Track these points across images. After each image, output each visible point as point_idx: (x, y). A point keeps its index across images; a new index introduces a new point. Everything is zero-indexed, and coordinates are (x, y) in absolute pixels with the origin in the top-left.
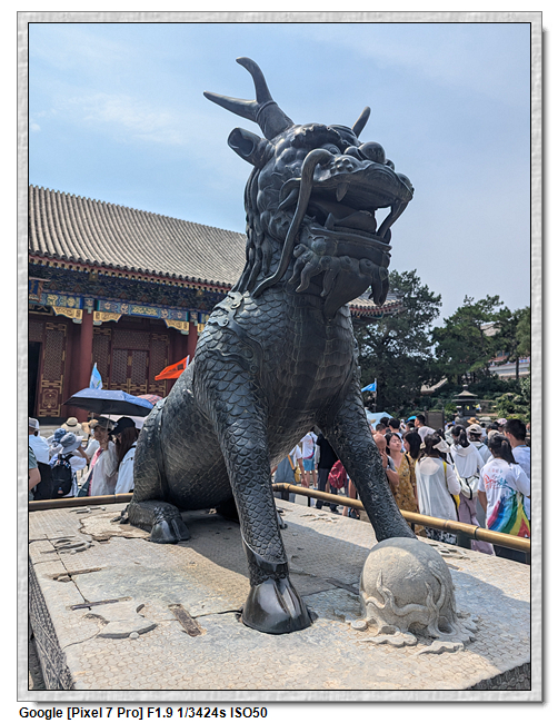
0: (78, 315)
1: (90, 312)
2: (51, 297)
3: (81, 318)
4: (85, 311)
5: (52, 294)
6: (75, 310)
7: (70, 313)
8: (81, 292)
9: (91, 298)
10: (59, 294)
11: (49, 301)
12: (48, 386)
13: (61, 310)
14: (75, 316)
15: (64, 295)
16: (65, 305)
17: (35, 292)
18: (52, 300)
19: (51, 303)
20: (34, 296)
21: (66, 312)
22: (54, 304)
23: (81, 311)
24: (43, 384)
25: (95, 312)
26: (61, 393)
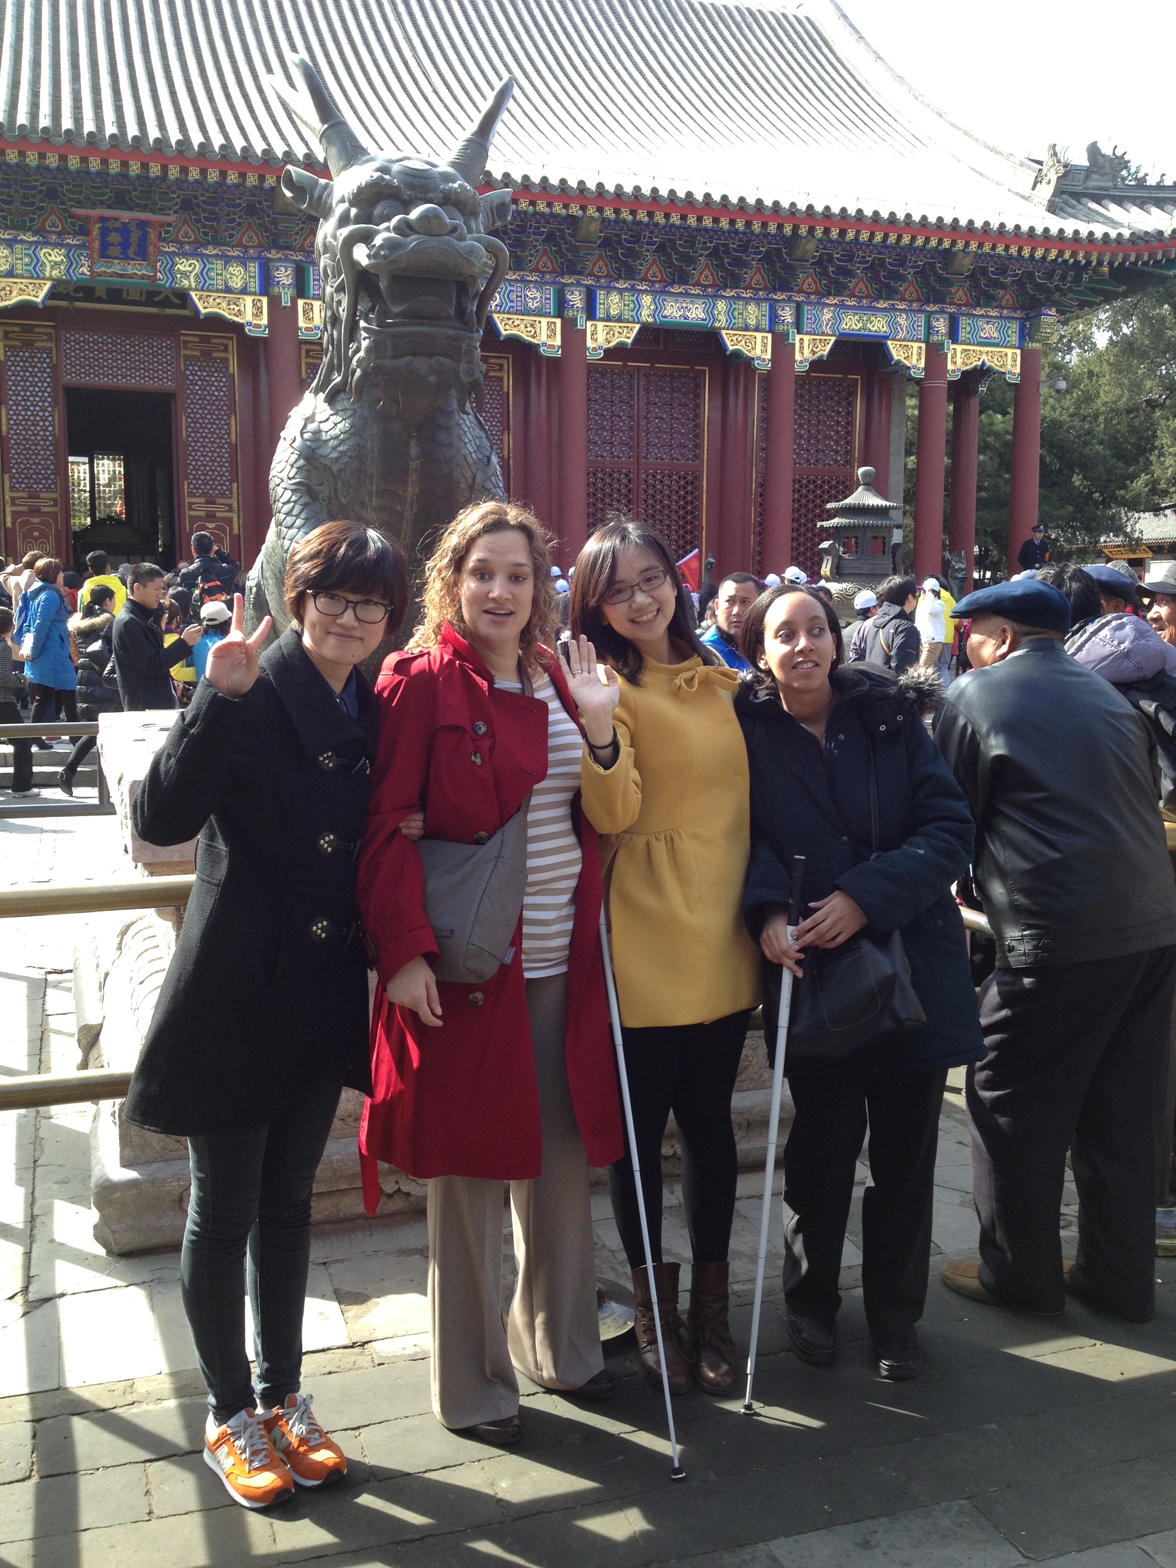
0: (257, 314)
1: (286, 302)
2: (183, 265)
3: (264, 321)
4: (274, 303)
5: (185, 255)
6: (249, 300)
7: (237, 308)
8: (260, 245)
9: (287, 259)
10: (202, 256)
11: (179, 276)
12: (203, 514)
13: (211, 300)
14: (248, 316)
15: (217, 256)
16: (220, 287)
17: (142, 255)
18: (185, 275)
19: (186, 282)
20: (140, 265)
21: (224, 305)
22: (193, 285)
23: (265, 300)
24: (191, 509)
25: (301, 302)
26: (236, 531)
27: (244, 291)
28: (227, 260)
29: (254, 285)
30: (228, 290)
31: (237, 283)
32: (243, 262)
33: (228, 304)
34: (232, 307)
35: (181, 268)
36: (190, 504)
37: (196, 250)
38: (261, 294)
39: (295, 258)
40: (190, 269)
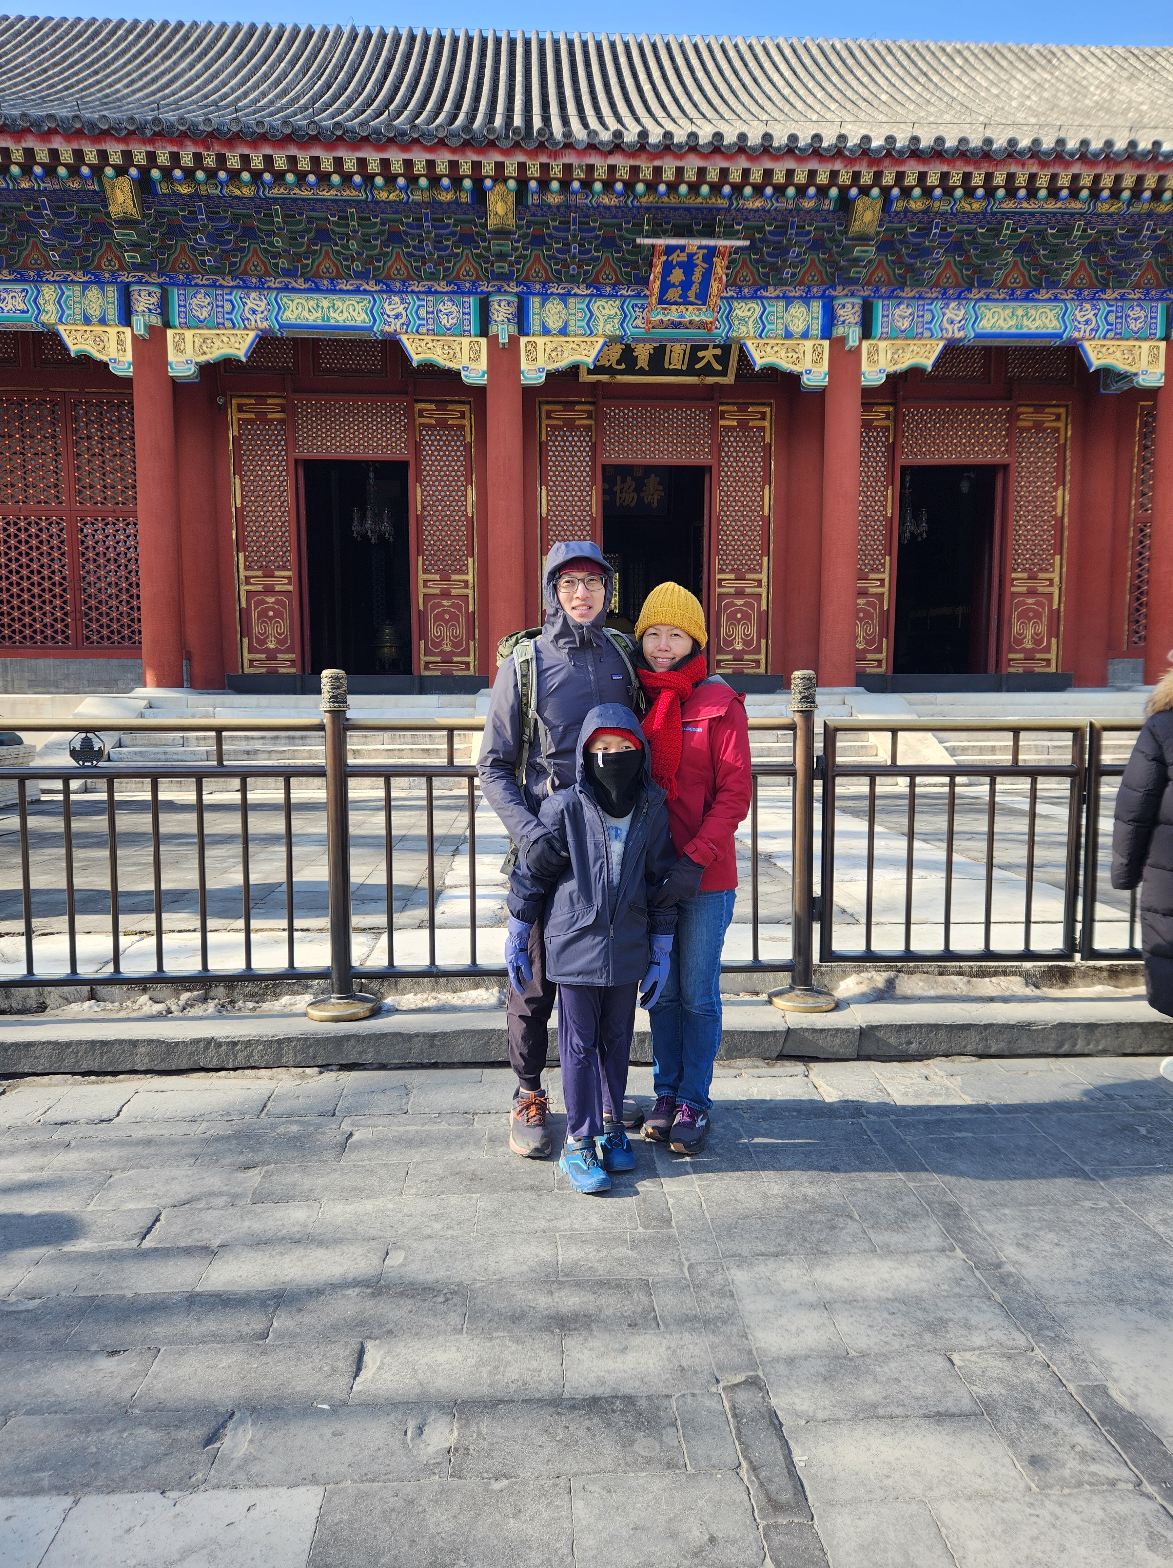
0: (817, 359)
1: (850, 344)
2: (741, 310)
3: (825, 367)
4: (838, 344)
5: (744, 298)
6: (809, 344)
7: (795, 356)
8: (823, 282)
9: (853, 295)
10: (761, 298)
11: (736, 323)
12: (732, 591)
13: (768, 349)
14: (807, 363)
15: (778, 297)
16: (780, 332)
17: (703, 297)
18: (743, 321)
19: (743, 329)
20: (698, 310)
21: (783, 353)
22: (751, 333)
23: (826, 343)
24: (720, 586)
25: (865, 344)
26: (764, 607)
27: (805, 336)
28: (788, 300)
29: (816, 329)
30: (788, 335)
31: (798, 327)
32: (806, 300)
33: (787, 352)
34: (790, 355)
35: (740, 313)
36: (720, 581)
37: (756, 292)
38: (823, 338)
39: (862, 293)
40: (749, 314)
